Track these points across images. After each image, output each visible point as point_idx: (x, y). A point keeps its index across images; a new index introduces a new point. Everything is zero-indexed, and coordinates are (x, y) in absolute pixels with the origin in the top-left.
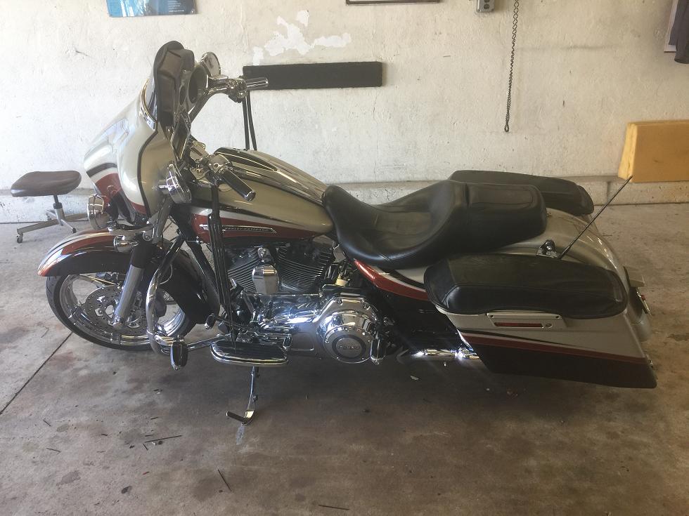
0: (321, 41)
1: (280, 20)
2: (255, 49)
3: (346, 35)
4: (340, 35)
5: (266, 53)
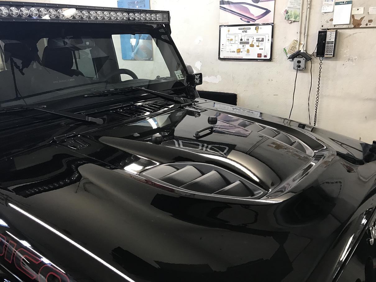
0: (206, 78)
3: (219, 76)
4: (216, 76)
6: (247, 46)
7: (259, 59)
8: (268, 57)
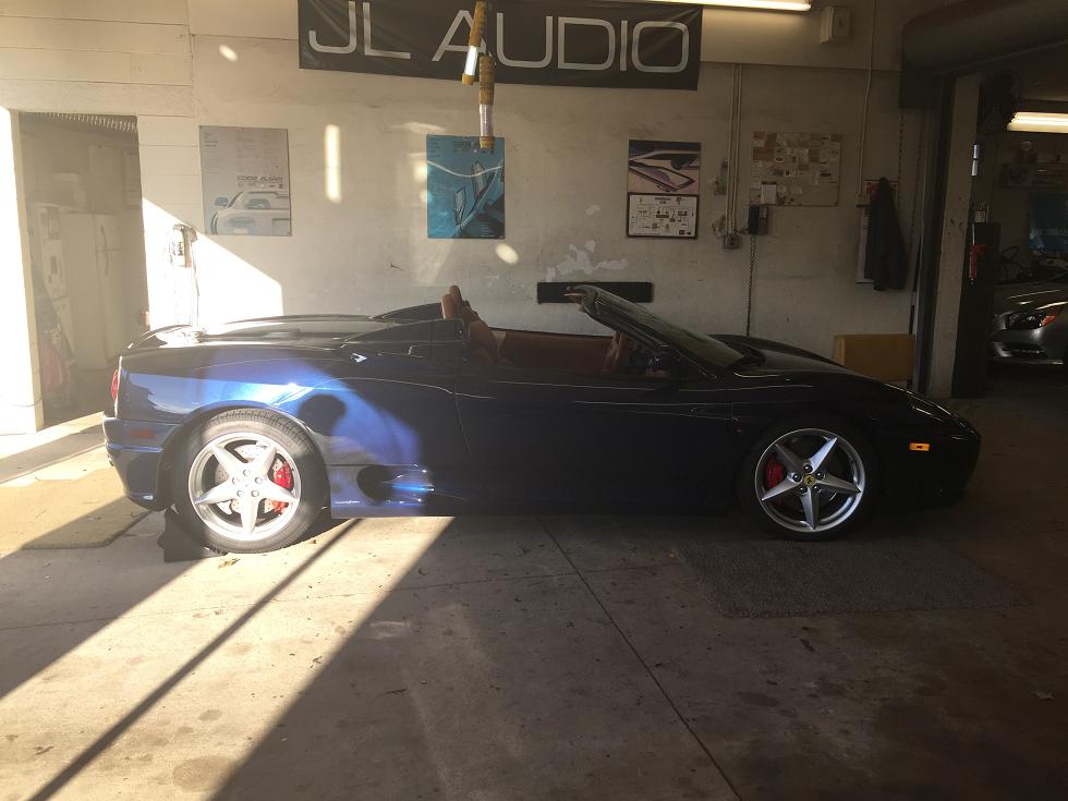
0: (604, 264)
1: (572, 247)
2: (549, 269)
3: (624, 260)
4: (619, 261)
5: (558, 272)
6: (666, 221)
7: (682, 237)
8: (693, 234)
